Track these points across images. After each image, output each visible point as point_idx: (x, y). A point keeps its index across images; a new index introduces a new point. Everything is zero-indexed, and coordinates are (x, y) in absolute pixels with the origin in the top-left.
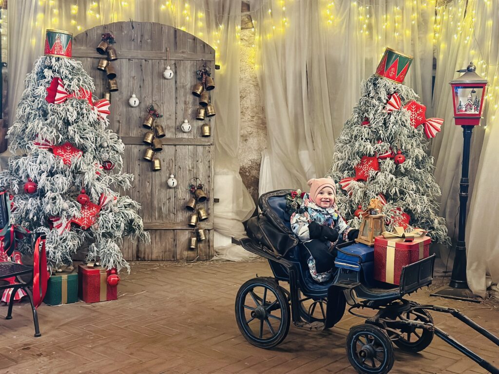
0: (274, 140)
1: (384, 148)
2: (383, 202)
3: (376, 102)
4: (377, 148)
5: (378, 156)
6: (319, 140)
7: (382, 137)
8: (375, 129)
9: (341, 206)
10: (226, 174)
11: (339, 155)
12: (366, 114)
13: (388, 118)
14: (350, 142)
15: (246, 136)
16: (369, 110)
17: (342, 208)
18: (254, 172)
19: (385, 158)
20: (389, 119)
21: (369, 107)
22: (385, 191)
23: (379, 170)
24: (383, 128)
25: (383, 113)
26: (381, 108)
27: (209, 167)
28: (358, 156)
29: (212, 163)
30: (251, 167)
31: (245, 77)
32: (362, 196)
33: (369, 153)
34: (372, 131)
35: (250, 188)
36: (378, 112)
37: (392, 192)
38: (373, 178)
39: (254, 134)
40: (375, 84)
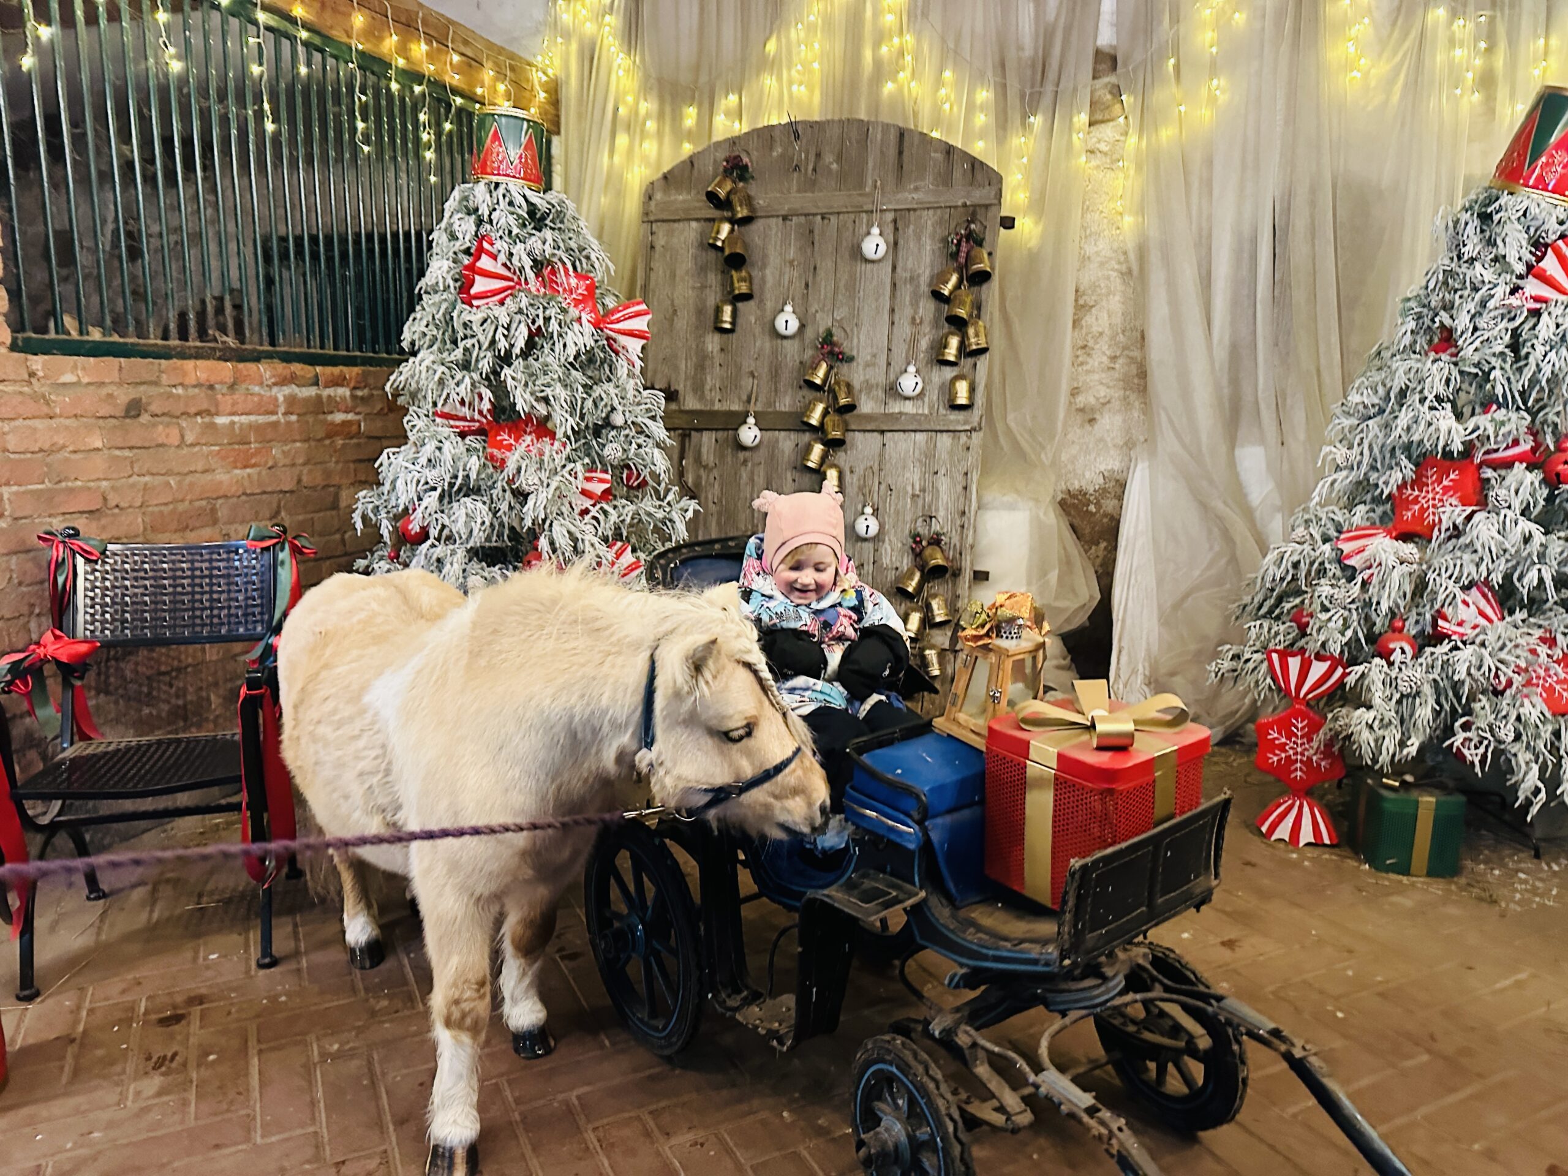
0: (1164, 418)
1: (1503, 430)
2: (1489, 611)
3: (1484, 272)
4: (1477, 428)
5: (1478, 457)
6: (1299, 416)
7: (1499, 391)
8: (1477, 365)
9: (1330, 619)
10: (1012, 507)
11: (1340, 454)
12: (1444, 317)
13: (1527, 326)
14: (1382, 411)
15: (1093, 410)
16: (1458, 301)
17: (1331, 625)
18: (1109, 505)
19: (1508, 464)
20: (1533, 328)
21: (1456, 291)
22: (1497, 578)
23: (1482, 503)
24: (1504, 361)
25: (1510, 308)
26: (1501, 291)
27: (965, 488)
28: (1409, 458)
29: (975, 477)
30: (1103, 492)
31: (1097, 253)
32: (1408, 589)
33: (1446, 445)
34: (1461, 372)
35: (1097, 544)
36: (1491, 304)
37: (1526, 581)
38: (1456, 532)
39: (1116, 404)
40: (1485, 218)
